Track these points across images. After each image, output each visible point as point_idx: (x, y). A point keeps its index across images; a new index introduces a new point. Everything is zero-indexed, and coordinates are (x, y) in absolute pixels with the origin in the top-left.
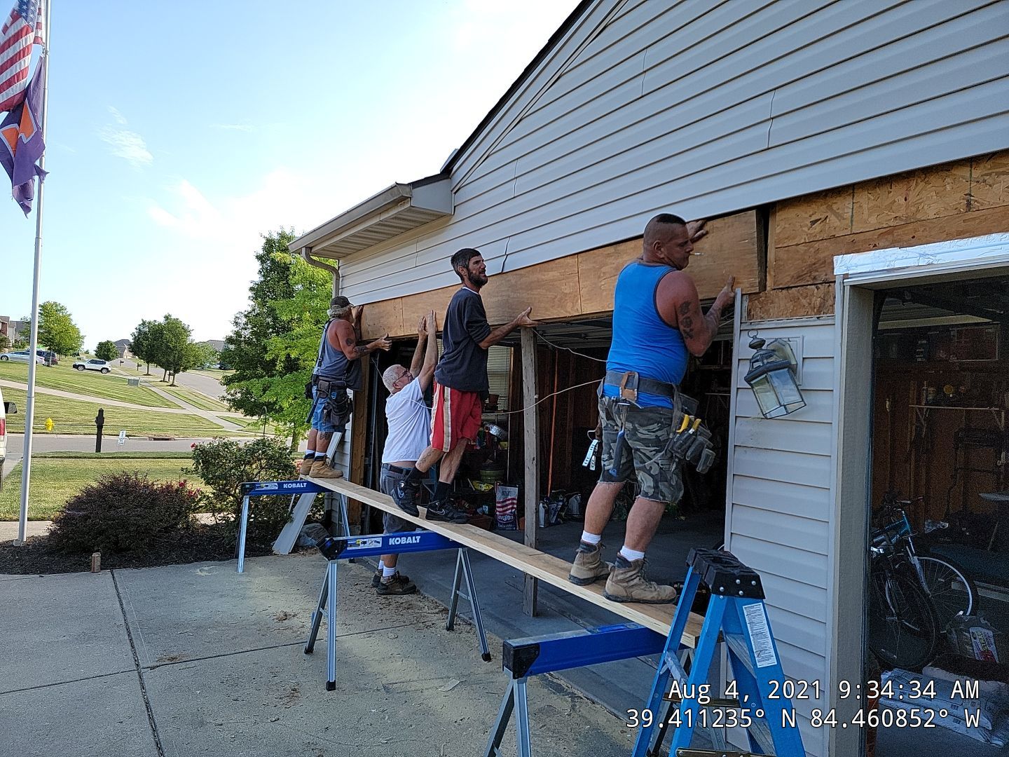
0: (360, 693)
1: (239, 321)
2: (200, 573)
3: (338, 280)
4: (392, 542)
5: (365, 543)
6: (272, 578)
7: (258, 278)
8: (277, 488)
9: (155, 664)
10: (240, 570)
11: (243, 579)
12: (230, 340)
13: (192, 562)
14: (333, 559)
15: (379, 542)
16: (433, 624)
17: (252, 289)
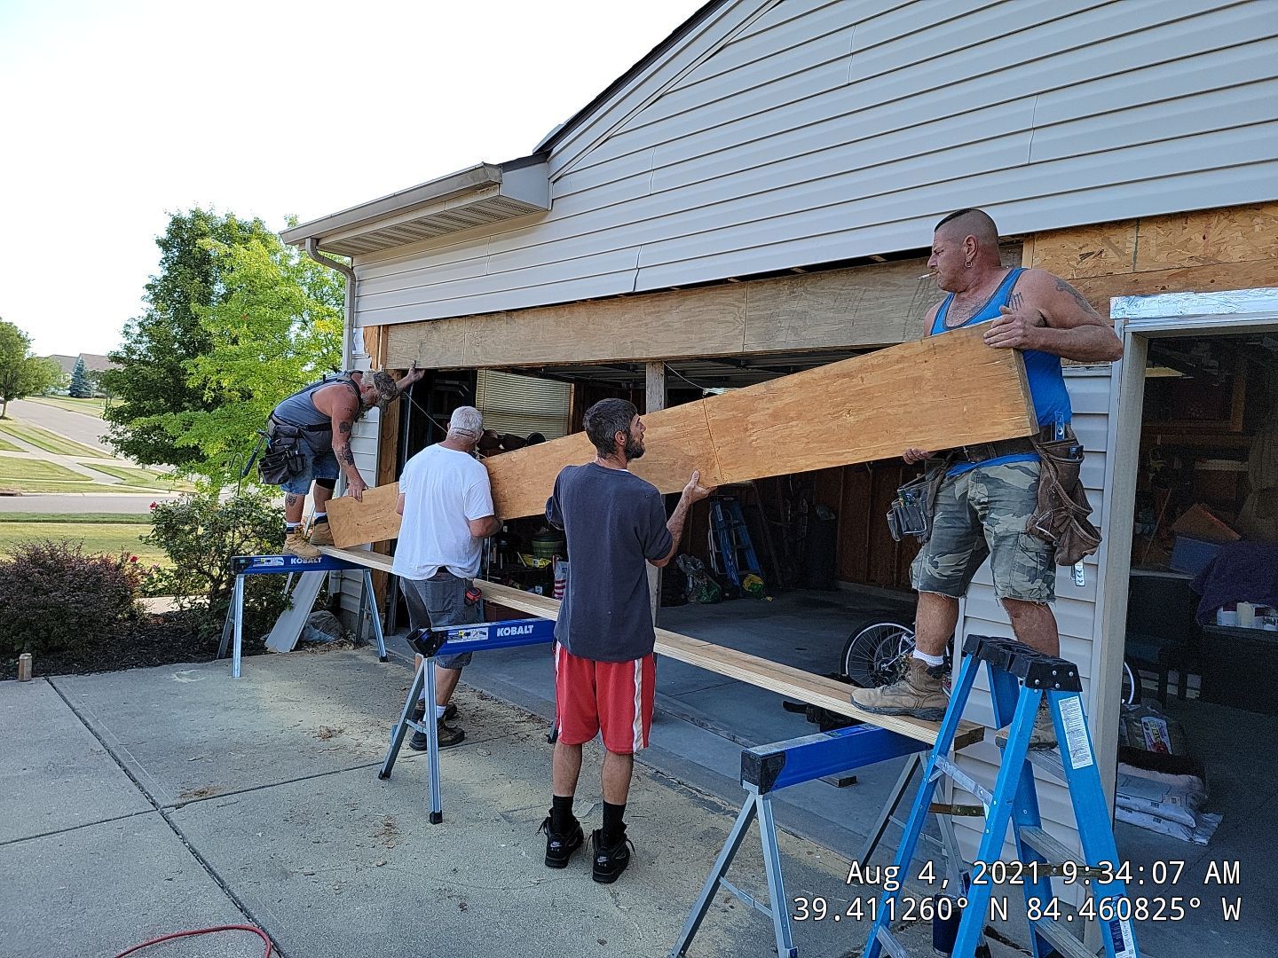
0: (477, 825)
1: (131, 331)
2: (178, 679)
3: (352, 285)
4: (500, 632)
5: (468, 634)
6: (288, 683)
7: (160, 273)
8: (282, 564)
9: (179, 801)
10: (237, 674)
11: (243, 686)
12: (116, 358)
13: (159, 665)
14: (430, 655)
15: (485, 634)
16: (528, 736)
17: (149, 287)
